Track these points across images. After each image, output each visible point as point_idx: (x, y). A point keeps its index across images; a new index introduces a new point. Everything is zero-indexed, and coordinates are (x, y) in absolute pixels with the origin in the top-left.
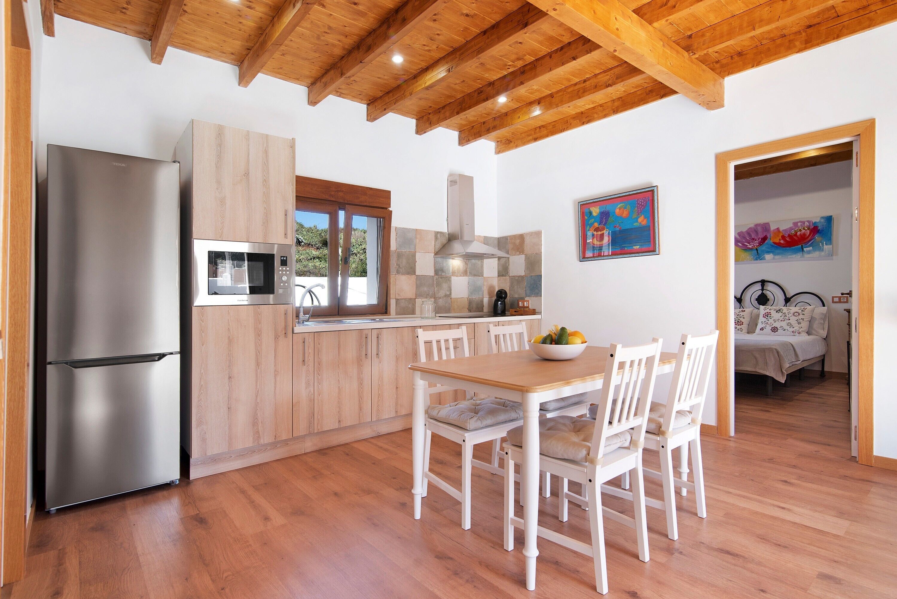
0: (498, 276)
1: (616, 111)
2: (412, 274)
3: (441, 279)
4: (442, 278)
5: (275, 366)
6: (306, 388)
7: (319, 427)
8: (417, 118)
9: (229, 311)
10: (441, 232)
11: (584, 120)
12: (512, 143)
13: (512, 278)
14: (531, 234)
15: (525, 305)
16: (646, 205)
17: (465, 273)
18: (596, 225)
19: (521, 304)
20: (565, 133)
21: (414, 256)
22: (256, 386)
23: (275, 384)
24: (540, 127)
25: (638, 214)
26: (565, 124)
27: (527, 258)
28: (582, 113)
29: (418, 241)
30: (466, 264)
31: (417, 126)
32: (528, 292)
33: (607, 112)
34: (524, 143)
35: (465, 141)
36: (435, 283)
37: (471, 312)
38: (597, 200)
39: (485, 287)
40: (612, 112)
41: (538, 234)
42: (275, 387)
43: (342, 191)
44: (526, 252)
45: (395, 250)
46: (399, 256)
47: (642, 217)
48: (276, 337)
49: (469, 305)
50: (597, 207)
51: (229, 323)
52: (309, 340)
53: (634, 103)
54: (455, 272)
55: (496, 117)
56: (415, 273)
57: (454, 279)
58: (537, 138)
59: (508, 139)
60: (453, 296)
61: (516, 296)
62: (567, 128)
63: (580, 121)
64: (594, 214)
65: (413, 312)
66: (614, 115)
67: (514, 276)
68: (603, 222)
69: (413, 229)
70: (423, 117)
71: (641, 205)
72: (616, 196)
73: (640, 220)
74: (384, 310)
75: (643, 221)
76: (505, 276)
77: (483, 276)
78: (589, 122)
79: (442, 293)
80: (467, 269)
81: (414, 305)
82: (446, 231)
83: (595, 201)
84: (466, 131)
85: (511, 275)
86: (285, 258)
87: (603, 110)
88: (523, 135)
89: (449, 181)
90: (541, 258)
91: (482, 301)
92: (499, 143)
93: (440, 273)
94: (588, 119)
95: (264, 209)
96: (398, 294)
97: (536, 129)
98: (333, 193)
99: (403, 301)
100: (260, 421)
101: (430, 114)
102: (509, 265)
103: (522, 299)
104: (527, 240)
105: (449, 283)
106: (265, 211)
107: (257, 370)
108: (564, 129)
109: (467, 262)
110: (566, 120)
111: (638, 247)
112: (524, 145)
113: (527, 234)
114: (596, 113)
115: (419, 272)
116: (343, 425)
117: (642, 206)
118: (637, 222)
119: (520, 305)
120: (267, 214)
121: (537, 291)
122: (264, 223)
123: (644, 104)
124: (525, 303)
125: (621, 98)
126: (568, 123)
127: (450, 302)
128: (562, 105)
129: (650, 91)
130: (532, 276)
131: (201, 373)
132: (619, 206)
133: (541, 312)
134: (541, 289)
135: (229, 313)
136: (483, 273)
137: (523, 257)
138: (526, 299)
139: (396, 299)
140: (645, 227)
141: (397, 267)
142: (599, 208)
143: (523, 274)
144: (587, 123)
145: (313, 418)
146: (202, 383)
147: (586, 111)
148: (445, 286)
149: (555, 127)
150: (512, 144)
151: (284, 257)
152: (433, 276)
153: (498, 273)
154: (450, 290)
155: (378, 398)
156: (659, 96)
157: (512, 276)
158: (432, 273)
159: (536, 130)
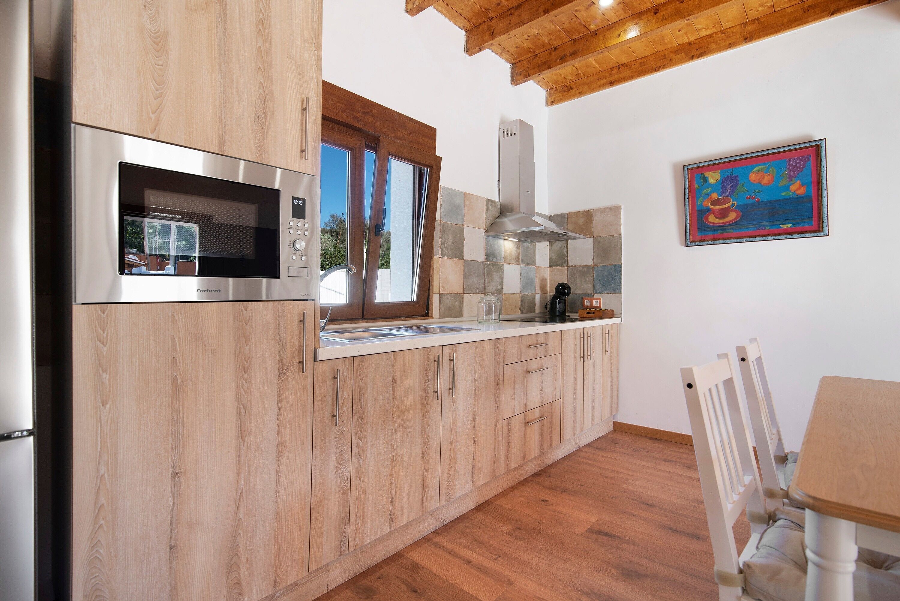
0: (550, 266)
1: (749, 38)
2: (459, 258)
3: (492, 267)
4: (493, 265)
5: (278, 433)
6: (337, 469)
7: (357, 540)
8: (469, 28)
9: (175, 315)
10: (492, 200)
11: (694, 53)
12: (573, 90)
13: (572, 269)
14: (604, 210)
15: (594, 304)
16: (804, 166)
17: (517, 260)
18: (715, 196)
19: (587, 303)
20: (662, 73)
21: (462, 231)
22: (237, 483)
23: (278, 471)
24: (619, 67)
25: (791, 180)
26: (661, 60)
27: (597, 243)
28: (690, 44)
29: (466, 208)
30: (519, 248)
31: (467, 40)
32: (599, 287)
33: (734, 41)
34: (594, 89)
35: (522, 76)
36: (486, 272)
37: (523, 313)
38: (717, 162)
39: (537, 280)
40: (743, 39)
41: (616, 210)
42: (278, 479)
43: (373, 115)
44: (594, 234)
45: (440, 220)
46: (444, 230)
47: (798, 183)
48: (282, 372)
49: (521, 304)
50: (716, 171)
51: (174, 345)
52: (344, 372)
53: (782, 25)
54: (507, 259)
55: (578, 39)
56: (463, 256)
57: (506, 267)
58: (614, 82)
59: (568, 85)
60: (505, 291)
61: (580, 292)
62: (665, 65)
63: (686, 55)
64: (712, 181)
65: (460, 314)
66: (746, 44)
67: (575, 266)
68: (726, 192)
69: (461, 192)
70: (479, 26)
71: (796, 166)
72: (751, 155)
73: (793, 188)
74: (425, 311)
75: (799, 189)
76: (561, 266)
77: (535, 265)
78: (701, 55)
79: (493, 287)
80: (519, 254)
81: (461, 302)
82: (497, 199)
83: (713, 162)
84: (523, 62)
85: (570, 265)
86: (301, 202)
87: (726, 38)
88: (591, 78)
89: (501, 130)
90: (621, 241)
91: (534, 299)
92: (553, 90)
93: (491, 259)
94: (699, 52)
95: (259, 87)
96: (443, 287)
97: (612, 69)
98: (358, 115)
99: (449, 297)
100: (243, 558)
101: (491, 19)
102: (567, 251)
103: (590, 296)
104: (597, 219)
105: (501, 273)
106: (261, 91)
107: (239, 450)
108: (660, 67)
109: (519, 245)
110: (662, 54)
111: (789, 226)
112: (593, 91)
113: (597, 210)
114: (715, 43)
115: (467, 256)
116: (397, 524)
117: (798, 168)
118: (789, 190)
119: (586, 305)
120: (264, 98)
121: (613, 285)
122: (258, 117)
123: (799, 25)
124: (594, 302)
125: (758, 19)
126: (665, 58)
127: (501, 299)
128: (699, 12)
129: (810, 7)
130: (604, 266)
131: (99, 477)
132: (755, 169)
133: (621, 314)
134: (621, 283)
135: (174, 321)
136: (535, 261)
137: (590, 240)
138: (596, 296)
139: (439, 294)
140: (802, 197)
141: (442, 246)
142: (720, 173)
143: (590, 263)
144: (698, 57)
145: (347, 526)
146: (103, 500)
147: (696, 41)
148: (496, 276)
149: (644, 65)
150: (573, 92)
151: (299, 199)
152: (483, 262)
153: (550, 262)
154: (502, 283)
155: (450, 465)
156: (827, 12)
157: (572, 266)
158: (482, 258)
159: (613, 71)
